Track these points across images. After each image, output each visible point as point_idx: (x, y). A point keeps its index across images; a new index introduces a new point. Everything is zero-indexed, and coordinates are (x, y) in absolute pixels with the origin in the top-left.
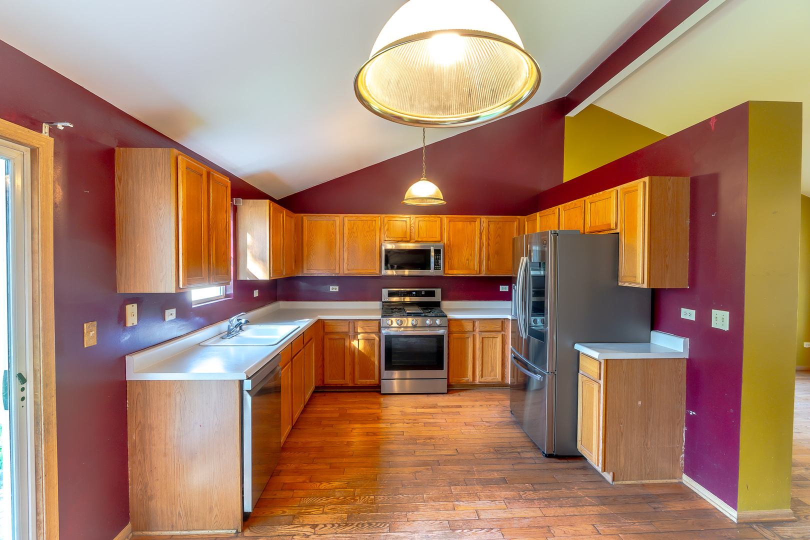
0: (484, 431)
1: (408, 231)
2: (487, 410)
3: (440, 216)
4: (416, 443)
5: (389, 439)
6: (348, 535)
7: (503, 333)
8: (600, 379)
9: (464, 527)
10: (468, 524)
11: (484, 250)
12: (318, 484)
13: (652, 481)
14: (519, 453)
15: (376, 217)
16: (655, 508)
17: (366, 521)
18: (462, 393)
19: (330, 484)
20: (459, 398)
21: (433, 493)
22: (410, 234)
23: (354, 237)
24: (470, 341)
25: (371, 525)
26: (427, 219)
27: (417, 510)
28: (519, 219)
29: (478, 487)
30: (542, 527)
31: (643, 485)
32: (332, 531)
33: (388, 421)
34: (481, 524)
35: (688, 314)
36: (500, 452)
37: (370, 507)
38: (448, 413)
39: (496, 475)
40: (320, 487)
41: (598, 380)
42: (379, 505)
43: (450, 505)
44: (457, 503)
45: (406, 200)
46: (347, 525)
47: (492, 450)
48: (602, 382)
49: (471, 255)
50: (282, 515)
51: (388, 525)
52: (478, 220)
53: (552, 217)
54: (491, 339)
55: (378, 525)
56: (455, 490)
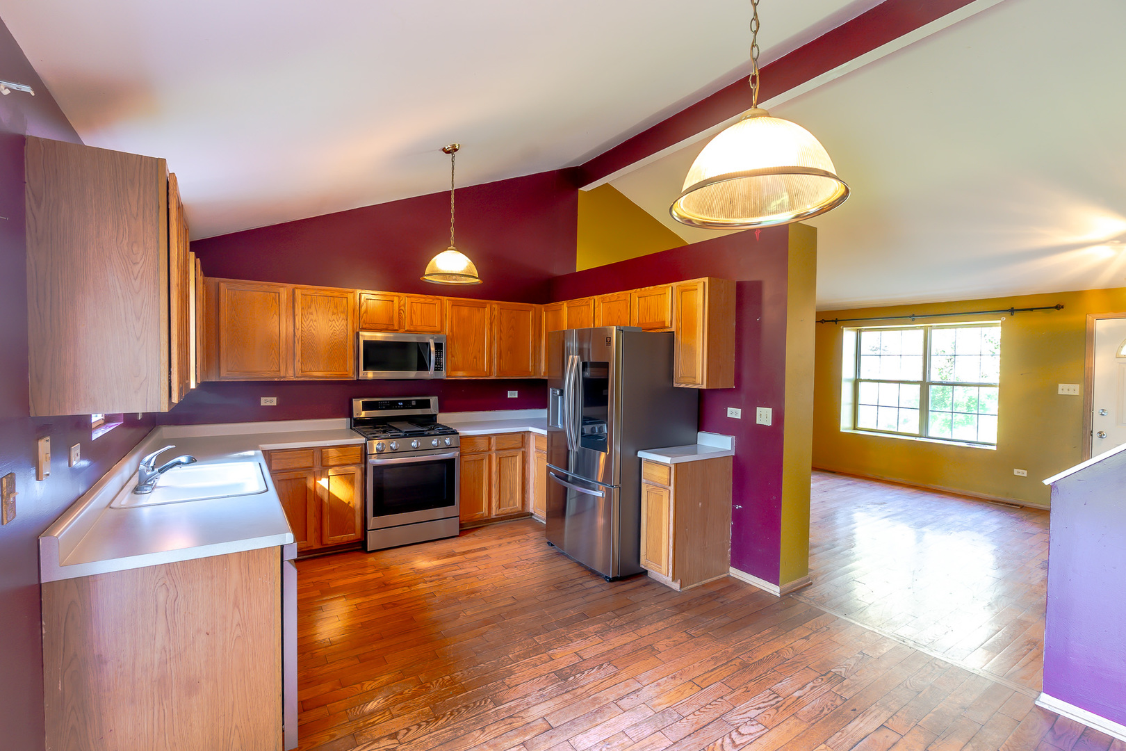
0: (530, 570)
1: (396, 315)
2: (519, 546)
3: (440, 297)
4: (460, 603)
5: (420, 606)
6: (448, 728)
7: (523, 450)
8: (670, 485)
9: (573, 673)
10: (575, 669)
11: (495, 345)
12: (358, 686)
13: (709, 580)
14: (581, 584)
15: (347, 293)
16: (722, 602)
17: (460, 706)
18: (478, 532)
19: (375, 681)
20: (476, 539)
21: (518, 650)
22: (399, 321)
23: (311, 320)
24: (485, 462)
25: (469, 707)
26: (422, 300)
27: (512, 673)
28: (535, 308)
29: (561, 630)
30: (645, 648)
31: (703, 585)
32: (422, 731)
33: (403, 584)
34: (589, 664)
35: (734, 413)
36: (562, 588)
37: (453, 689)
38: (475, 559)
39: (572, 613)
40: (364, 689)
41: (667, 487)
42: (463, 683)
43: (545, 657)
44: (550, 652)
45: (428, 275)
46: (437, 719)
47: (552, 588)
48: (672, 488)
49: (479, 351)
50: (332, 740)
51: (489, 700)
52: (488, 306)
53: (585, 308)
54: (510, 458)
55: (478, 704)
56: (541, 640)
